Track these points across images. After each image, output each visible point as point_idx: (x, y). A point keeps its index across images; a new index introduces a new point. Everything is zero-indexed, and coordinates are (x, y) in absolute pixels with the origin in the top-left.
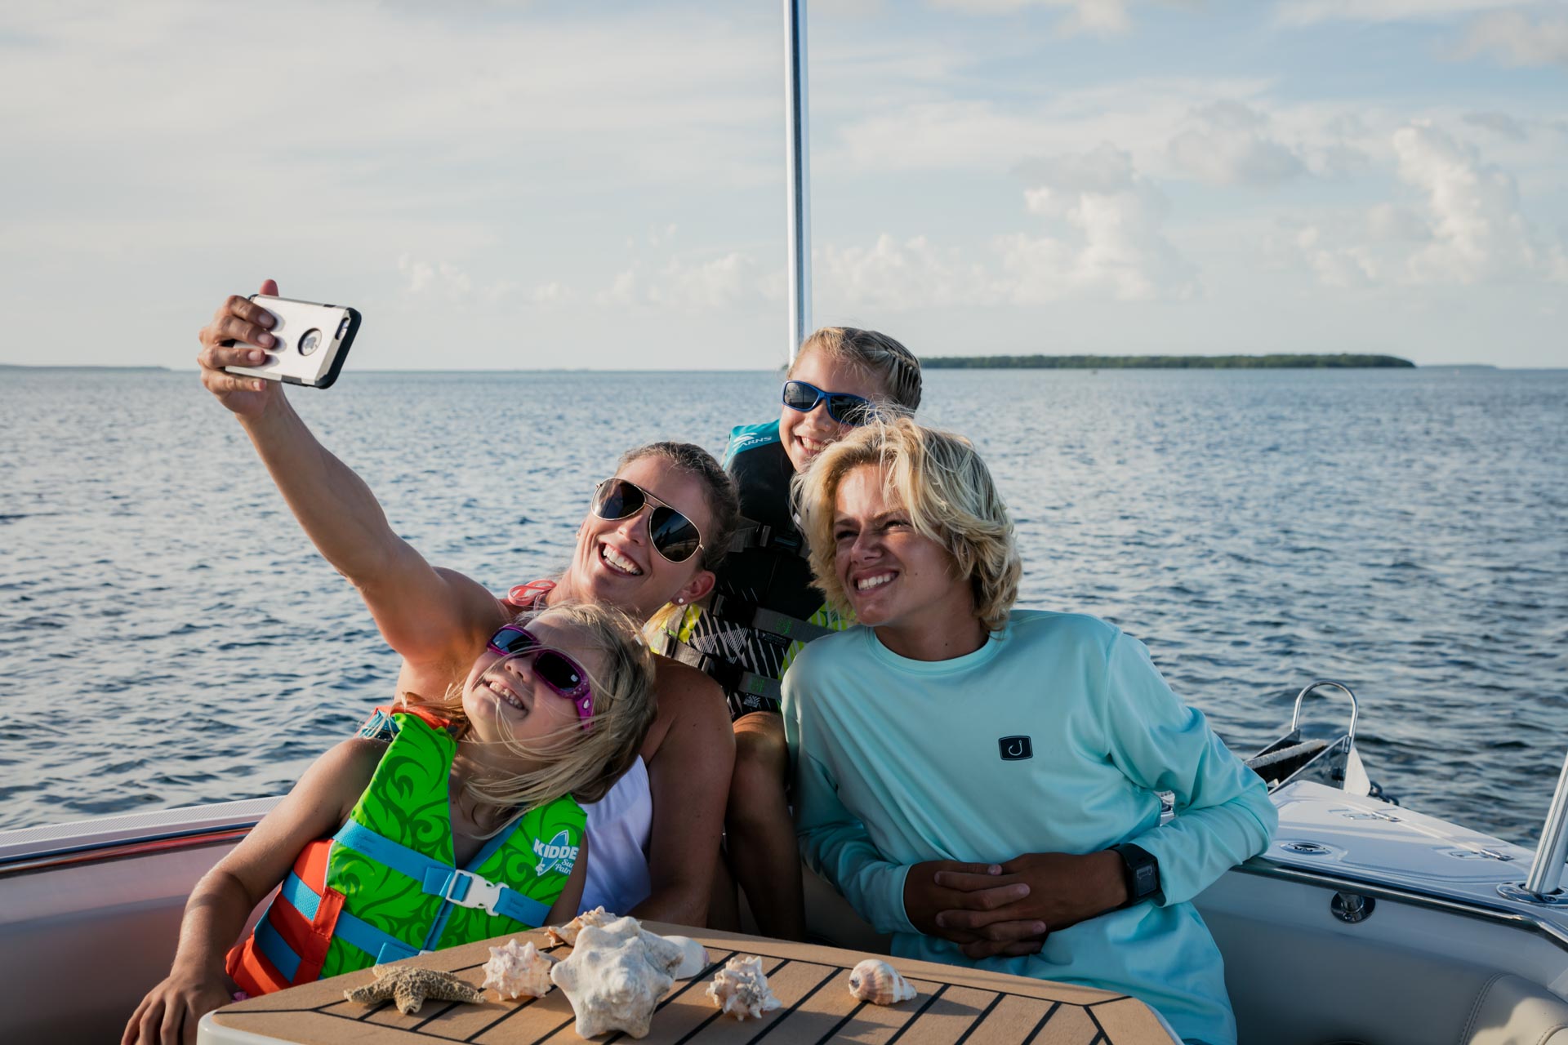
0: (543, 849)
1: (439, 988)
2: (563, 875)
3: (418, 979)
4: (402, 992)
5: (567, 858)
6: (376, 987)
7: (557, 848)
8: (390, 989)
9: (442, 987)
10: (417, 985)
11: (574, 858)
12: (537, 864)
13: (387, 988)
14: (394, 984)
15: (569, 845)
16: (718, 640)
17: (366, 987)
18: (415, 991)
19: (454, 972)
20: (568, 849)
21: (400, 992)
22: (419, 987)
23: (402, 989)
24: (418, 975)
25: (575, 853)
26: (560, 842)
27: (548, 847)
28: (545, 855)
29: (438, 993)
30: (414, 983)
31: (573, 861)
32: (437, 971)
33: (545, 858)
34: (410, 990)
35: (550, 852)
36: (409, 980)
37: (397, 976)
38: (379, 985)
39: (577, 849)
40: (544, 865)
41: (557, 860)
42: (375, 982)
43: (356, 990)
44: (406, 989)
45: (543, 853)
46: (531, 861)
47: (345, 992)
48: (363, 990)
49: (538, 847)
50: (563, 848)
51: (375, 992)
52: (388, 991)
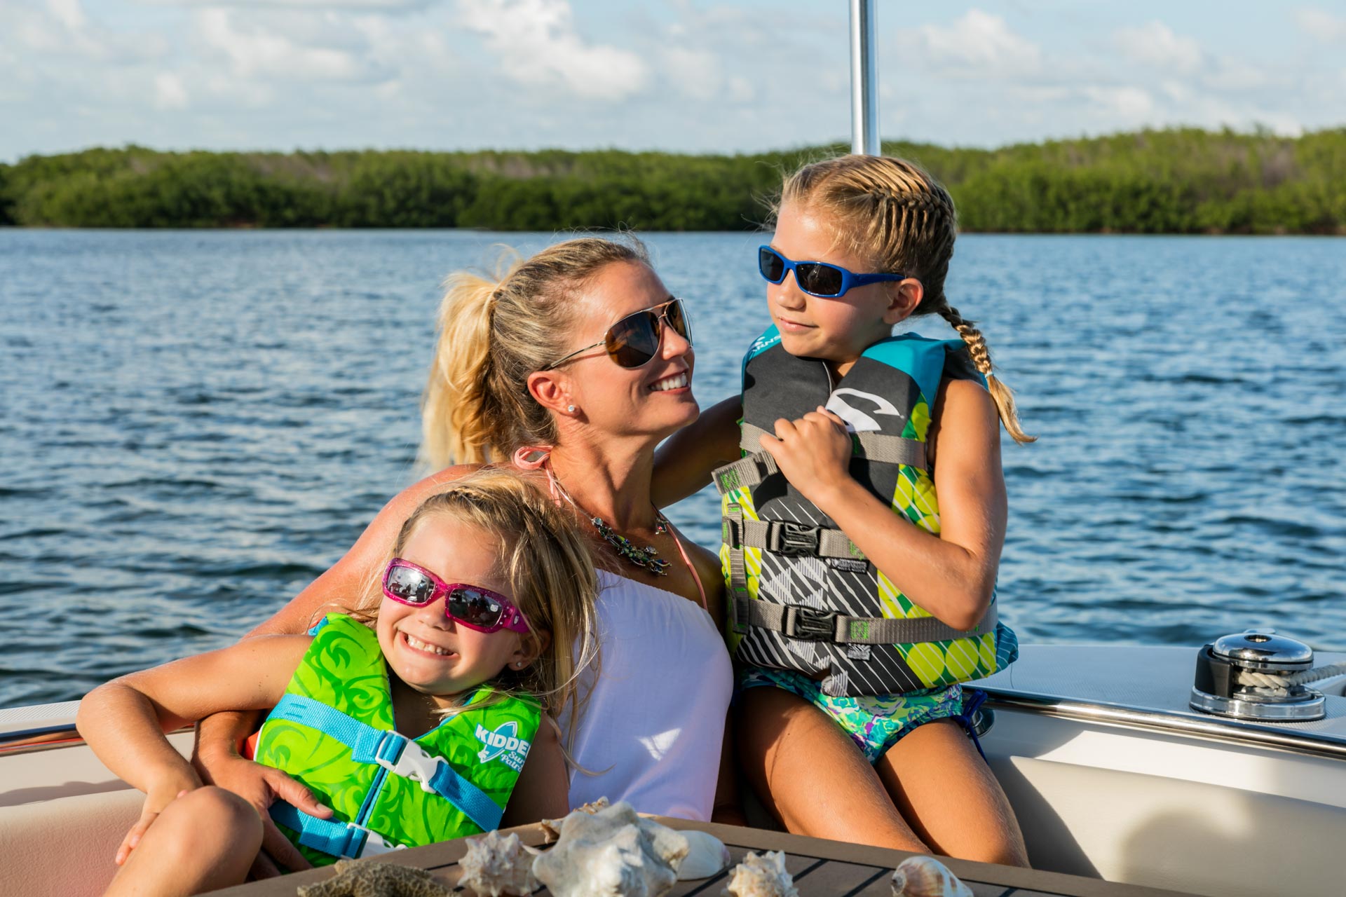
0: (487, 736)
1: (406, 885)
2: (510, 769)
3: (384, 874)
4: (364, 889)
5: (516, 751)
6: (335, 884)
7: (504, 738)
8: (350, 887)
9: (410, 884)
10: (381, 881)
11: (523, 753)
12: (480, 751)
13: (347, 885)
14: (355, 881)
15: (517, 737)
16: (794, 575)
17: (323, 884)
18: (379, 888)
19: (429, 869)
20: (516, 741)
21: (361, 889)
22: (383, 884)
23: (364, 886)
24: (382, 870)
25: (525, 749)
26: (507, 732)
27: (492, 735)
28: (490, 742)
29: (406, 891)
30: (377, 880)
31: (523, 757)
32: (406, 867)
33: (488, 745)
34: (372, 887)
35: (495, 740)
36: (373, 876)
37: (360, 872)
38: (338, 883)
39: (527, 744)
40: (488, 753)
41: (504, 751)
42: (334, 878)
43: (312, 887)
44: (369, 886)
45: (487, 741)
46: (472, 746)
47: (299, 889)
48: (319, 887)
49: (480, 733)
50: (511, 739)
51: (332, 890)
52: (347, 888)
